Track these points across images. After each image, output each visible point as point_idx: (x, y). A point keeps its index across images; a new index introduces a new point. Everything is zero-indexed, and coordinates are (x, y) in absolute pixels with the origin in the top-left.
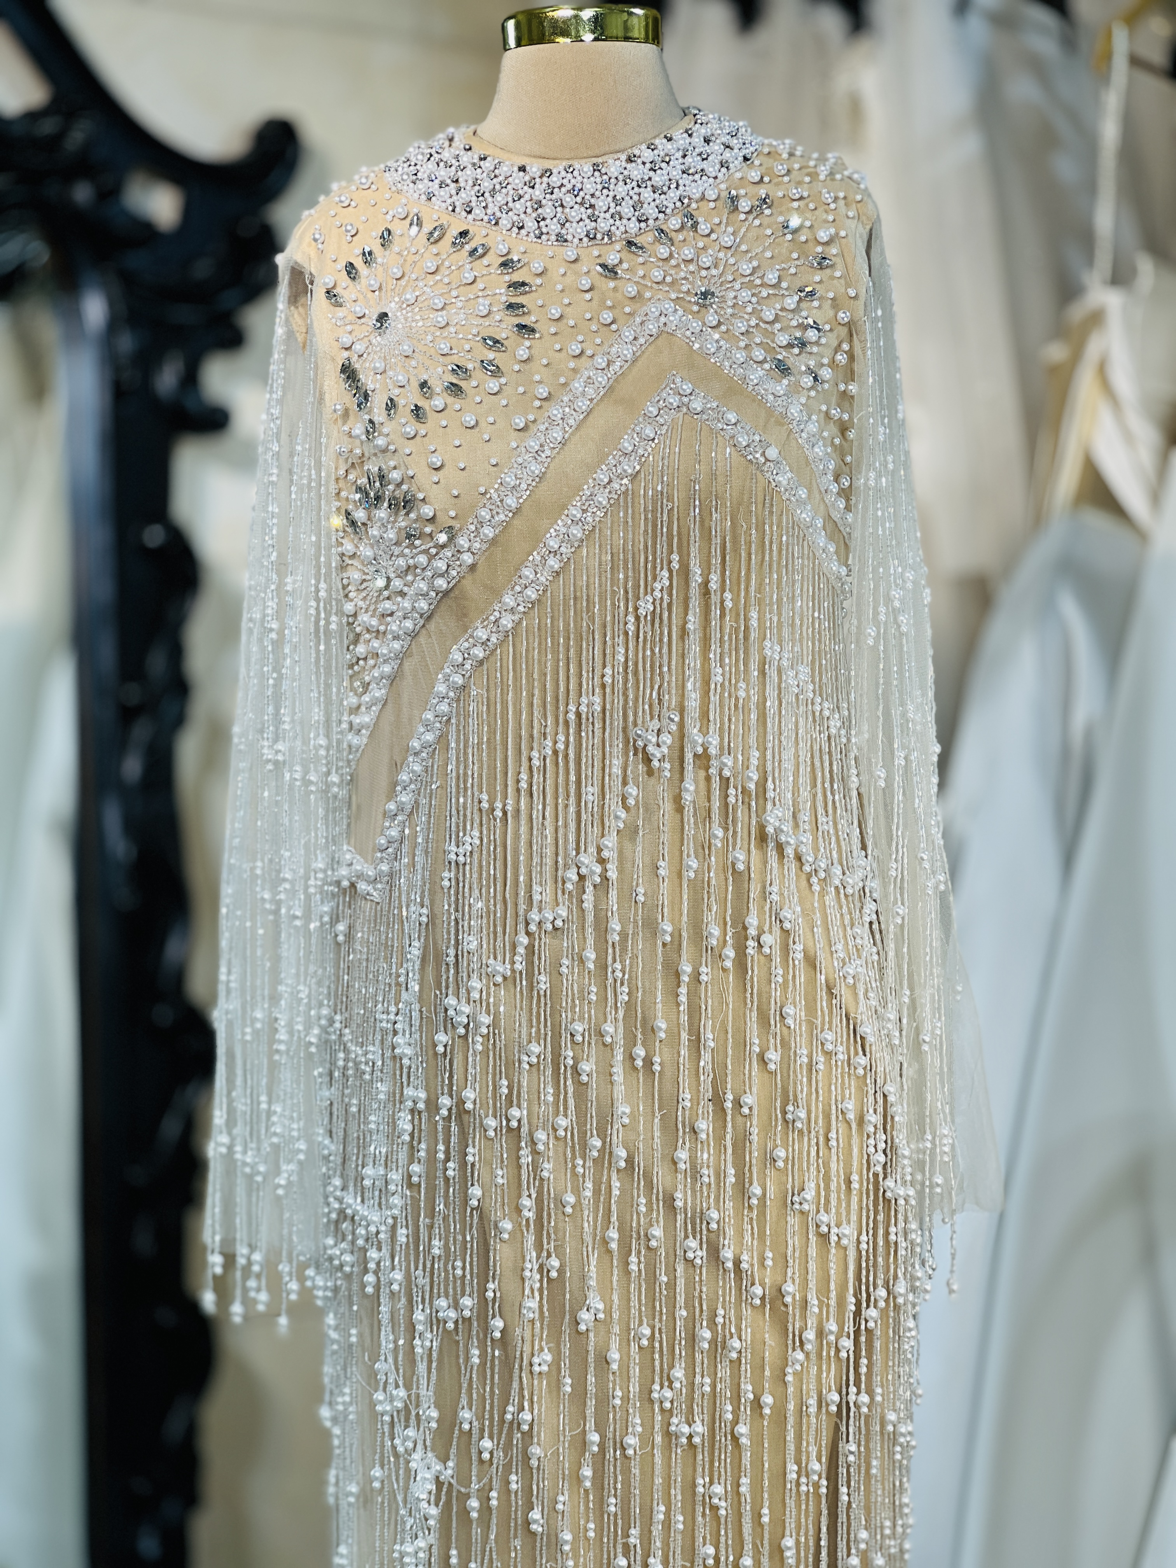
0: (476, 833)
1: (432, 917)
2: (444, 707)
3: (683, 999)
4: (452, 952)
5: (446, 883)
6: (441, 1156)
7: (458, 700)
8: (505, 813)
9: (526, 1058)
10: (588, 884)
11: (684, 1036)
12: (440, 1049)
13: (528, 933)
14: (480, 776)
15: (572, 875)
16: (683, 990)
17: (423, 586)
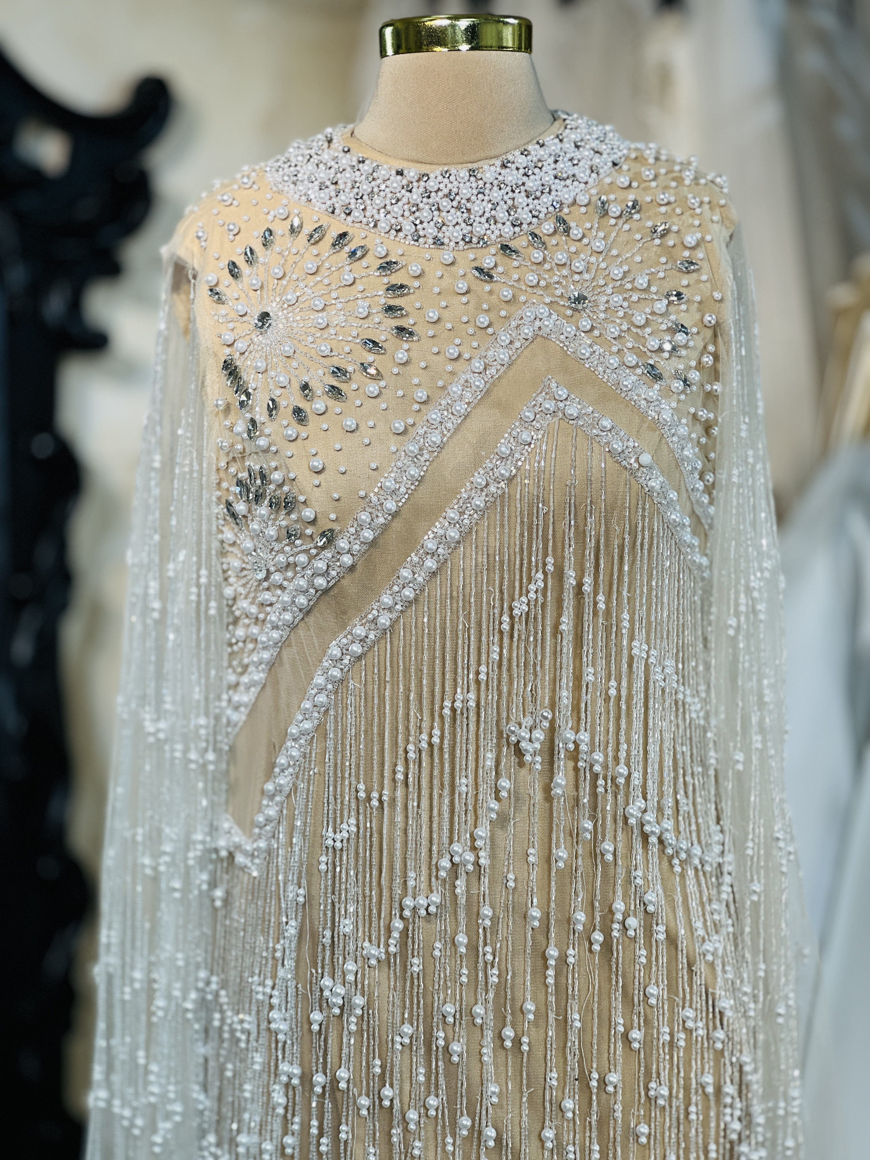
0: (353, 821)
1: (309, 897)
2: (322, 698)
3: (551, 981)
4: (328, 933)
5: (323, 867)
6: (314, 1131)
7: (336, 692)
8: (381, 802)
9: (398, 1039)
10: (461, 871)
11: (552, 1016)
12: (315, 1027)
13: (401, 917)
14: (358, 766)
15: (445, 863)
16: (551, 972)
17: (303, 583)
